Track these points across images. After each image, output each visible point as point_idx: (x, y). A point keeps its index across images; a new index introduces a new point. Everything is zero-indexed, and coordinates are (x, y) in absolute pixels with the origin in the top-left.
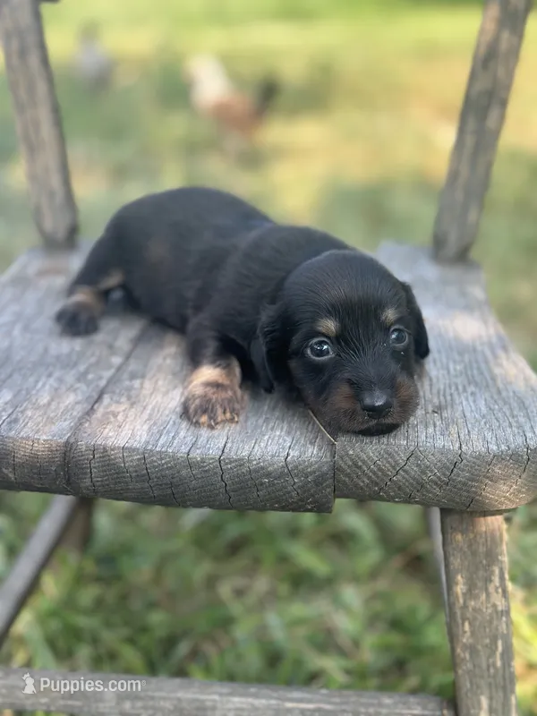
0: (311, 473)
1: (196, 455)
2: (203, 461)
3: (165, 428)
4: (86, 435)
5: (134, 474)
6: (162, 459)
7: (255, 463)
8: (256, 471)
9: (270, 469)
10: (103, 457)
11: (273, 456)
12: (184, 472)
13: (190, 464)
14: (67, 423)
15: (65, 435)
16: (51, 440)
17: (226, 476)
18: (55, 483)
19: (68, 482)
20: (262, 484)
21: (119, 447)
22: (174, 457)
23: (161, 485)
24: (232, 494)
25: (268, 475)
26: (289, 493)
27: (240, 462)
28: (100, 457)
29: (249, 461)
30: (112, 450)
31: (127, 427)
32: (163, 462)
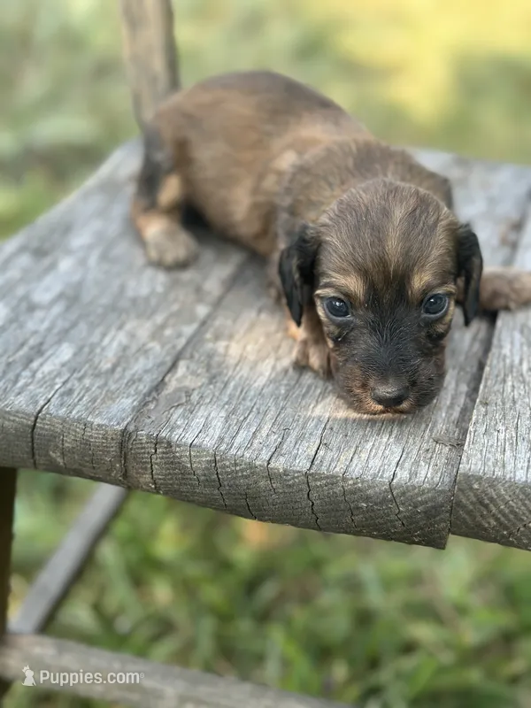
0: (422, 503)
1: (279, 464)
2: (286, 473)
3: (245, 418)
4: (148, 421)
5: (202, 478)
6: (236, 465)
7: (351, 482)
8: (353, 492)
9: (370, 492)
10: (166, 453)
11: (375, 476)
12: (262, 483)
13: (270, 475)
14: (130, 400)
15: (123, 420)
16: (106, 426)
17: (314, 495)
18: (110, 475)
19: (125, 475)
20: (358, 508)
21: (185, 445)
22: (251, 466)
23: (234, 494)
24: (319, 515)
25: (367, 499)
26: (391, 521)
27: (332, 480)
28: (163, 453)
29: (344, 479)
30: (179, 446)
31: (200, 414)
32: (238, 468)
